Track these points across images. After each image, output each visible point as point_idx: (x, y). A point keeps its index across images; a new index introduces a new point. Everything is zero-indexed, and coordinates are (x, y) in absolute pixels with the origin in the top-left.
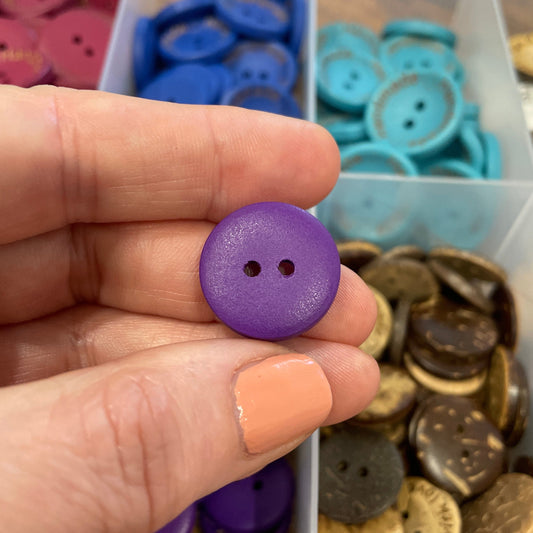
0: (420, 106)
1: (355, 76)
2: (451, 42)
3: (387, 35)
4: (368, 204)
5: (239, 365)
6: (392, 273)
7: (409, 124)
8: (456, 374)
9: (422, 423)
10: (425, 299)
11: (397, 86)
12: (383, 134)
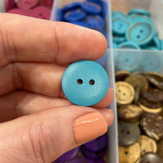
0: (141, 31)
1: (121, 25)
2: (149, 15)
3: (130, 14)
4: (127, 60)
5: (76, 117)
6: (134, 79)
7: (138, 37)
8: (154, 106)
9: (145, 120)
10: (144, 86)
11: (134, 26)
12: (131, 40)
